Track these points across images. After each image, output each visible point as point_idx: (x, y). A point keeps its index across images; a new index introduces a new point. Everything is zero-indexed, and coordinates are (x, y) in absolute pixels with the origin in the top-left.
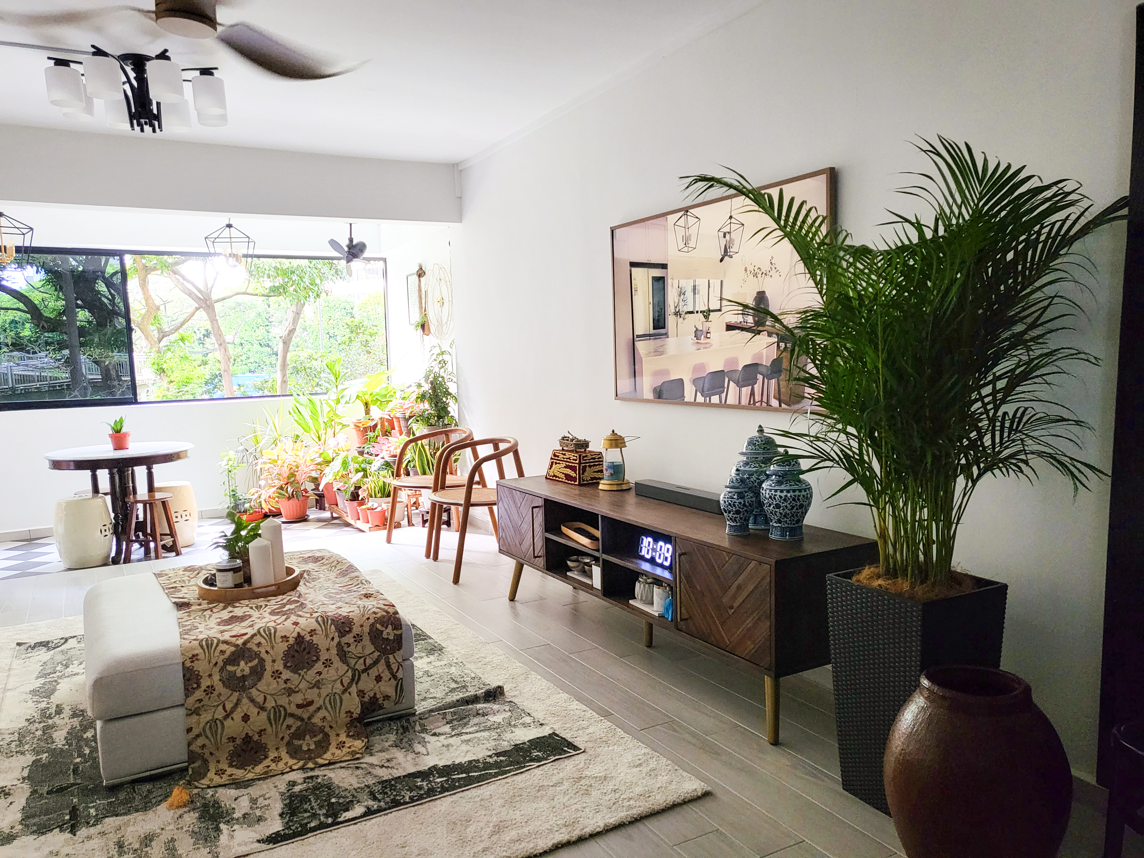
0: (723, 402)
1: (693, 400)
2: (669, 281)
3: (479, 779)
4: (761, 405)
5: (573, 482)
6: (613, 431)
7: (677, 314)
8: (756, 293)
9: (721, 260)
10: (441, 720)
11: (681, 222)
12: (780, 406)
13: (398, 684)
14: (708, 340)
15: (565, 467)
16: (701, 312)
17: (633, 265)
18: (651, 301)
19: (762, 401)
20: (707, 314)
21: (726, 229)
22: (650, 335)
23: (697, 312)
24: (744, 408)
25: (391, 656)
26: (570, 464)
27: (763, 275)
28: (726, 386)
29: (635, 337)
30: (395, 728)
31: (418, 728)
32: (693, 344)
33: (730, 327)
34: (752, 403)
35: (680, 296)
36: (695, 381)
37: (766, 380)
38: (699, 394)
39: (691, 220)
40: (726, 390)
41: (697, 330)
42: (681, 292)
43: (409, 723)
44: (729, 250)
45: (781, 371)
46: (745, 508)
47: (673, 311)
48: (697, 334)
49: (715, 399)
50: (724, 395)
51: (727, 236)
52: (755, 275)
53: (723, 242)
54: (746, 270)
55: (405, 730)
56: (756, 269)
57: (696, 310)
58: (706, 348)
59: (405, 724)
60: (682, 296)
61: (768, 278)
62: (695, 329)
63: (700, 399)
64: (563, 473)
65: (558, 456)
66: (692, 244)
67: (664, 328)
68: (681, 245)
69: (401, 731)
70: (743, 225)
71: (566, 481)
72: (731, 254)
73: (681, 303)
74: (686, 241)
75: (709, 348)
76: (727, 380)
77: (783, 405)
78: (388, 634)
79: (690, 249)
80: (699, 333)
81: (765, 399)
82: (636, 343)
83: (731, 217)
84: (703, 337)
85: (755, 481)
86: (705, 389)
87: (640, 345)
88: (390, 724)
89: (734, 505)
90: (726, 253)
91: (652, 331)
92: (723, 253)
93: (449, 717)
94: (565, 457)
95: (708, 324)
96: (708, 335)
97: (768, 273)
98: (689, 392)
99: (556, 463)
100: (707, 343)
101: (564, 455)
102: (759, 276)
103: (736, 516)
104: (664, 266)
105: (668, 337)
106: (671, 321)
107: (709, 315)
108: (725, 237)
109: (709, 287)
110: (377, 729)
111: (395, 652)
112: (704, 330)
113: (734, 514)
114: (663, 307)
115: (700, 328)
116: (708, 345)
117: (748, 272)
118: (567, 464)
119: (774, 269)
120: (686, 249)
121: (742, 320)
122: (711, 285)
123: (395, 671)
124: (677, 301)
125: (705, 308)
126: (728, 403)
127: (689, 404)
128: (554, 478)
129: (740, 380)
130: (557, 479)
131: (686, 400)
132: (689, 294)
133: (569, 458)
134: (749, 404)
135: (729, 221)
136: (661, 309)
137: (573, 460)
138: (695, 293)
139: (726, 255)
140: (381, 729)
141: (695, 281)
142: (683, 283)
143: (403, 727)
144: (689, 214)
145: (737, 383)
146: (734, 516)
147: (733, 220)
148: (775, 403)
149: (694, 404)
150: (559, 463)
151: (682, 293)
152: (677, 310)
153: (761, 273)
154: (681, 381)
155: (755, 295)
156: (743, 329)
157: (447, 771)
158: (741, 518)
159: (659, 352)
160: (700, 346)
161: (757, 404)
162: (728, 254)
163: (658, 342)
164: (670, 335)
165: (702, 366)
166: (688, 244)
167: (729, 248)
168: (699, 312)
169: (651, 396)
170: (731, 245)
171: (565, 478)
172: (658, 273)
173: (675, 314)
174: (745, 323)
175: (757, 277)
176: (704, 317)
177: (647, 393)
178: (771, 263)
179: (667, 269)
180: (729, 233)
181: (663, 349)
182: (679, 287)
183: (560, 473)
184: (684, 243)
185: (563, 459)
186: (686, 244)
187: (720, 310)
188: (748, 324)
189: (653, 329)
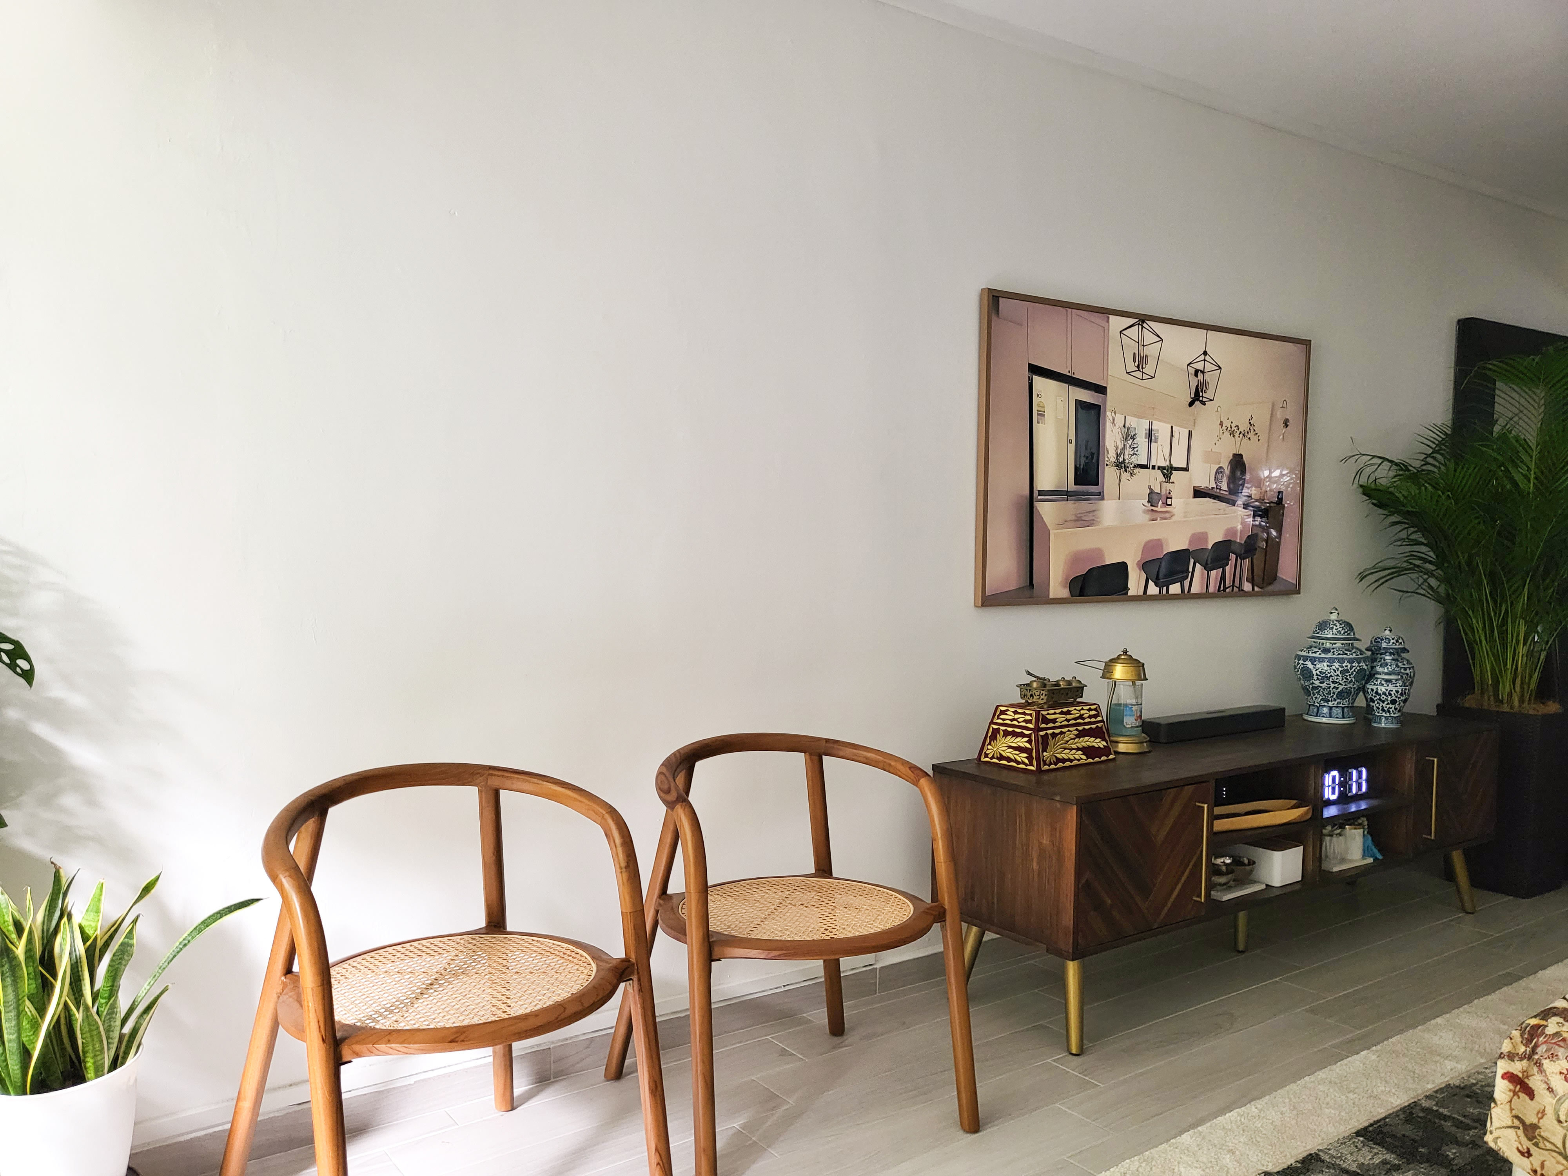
0: (1186, 591)
1: (1141, 593)
2: (1108, 413)
4: (1233, 590)
5: (1104, 758)
7: (1120, 465)
8: (1231, 455)
9: (1191, 404)
11: (1134, 332)
12: (1253, 589)
14: (1168, 509)
15: (1078, 736)
16: (1159, 468)
17: (1035, 370)
18: (1072, 437)
19: (1233, 586)
20: (1168, 471)
21: (1199, 366)
22: (1067, 493)
23: (1154, 467)
24: (1213, 596)
26: (1087, 727)
27: (1241, 435)
28: (1191, 569)
29: (1035, 493)
32: (1145, 512)
33: (1198, 493)
34: (1222, 589)
35: (1126, 439)
36: (1145, 566)
37: (1239, 560)
38: (1151, 584)
39: (1149, 338)
40: (1190, 574)
41: (1152, 492)
42: (1127, 435)
44: (1201, 394)
45: (1256, 549)
47: (1113, 460)
48: (1153, 498)
49: (1175, 589)
50: (1187, 583)
51: (1200, 376)
52: (1232, 433)
53: (1194, 382)
54: (1221, 424)
56: (1233, 425)
57: (1153, 463)
58: (1165, 519)
60: (1130, 442)
61: (1245, 440)
62: (1148, 491)
63: (1153, 589)
64: (1078, 749)
65: (1054, 721)
66: (1149, 369)
67: (1097, 484)
68: (1132, 367)
70: (1220, 368)
71: (1090, 760)
72: (1204, 400)
73: (1127, 451)
74: (1141, 362)
75: (1170, 518)
76: (1192, 561)
77: (1256, 589)
79: (1145, 376)
80: (1155, 497)
81: (1237, 584)
82: (1036, 504)
83: (1205, 353)
84: (1160, 502)
86: (1161, 576)
87: (1046, 510)
90: (1197, 397)
91: (1072, 486)
92: (1193, 396)
94: (1069, 717)
95: (1169, 486)
96: (1169, 501)
97: (1246, 434)
98: (1135, 582)
100: (1166, 512)
101: (1069, 713)
102: (1237, 435)
104: (1100, 390)
105: (1103, 499)
106: (1109, 475)
107: (1171, 474)
108: (1196, 375)
109: (1172, 436)
112: (1163, 493)
114: (1094, 451)
115: (1157, 490)
116: (1167, 515)
117: (1224, 428)
118: (1080, 728)
119: (1252, 431)
120: (1140, 375)
121: (1215, 486)
122: (1176, 434)
124: (1120, 446)
125: (1165, 464)
126: (1192, 591)
127: (1136, 599)
128: (1060, 765)
129: (1209, 562)
130: (1068, 764)
131: (1130, 593)
132: (1141, 441)
133: (1081, 717)
134: (1219, 590)
135: (1202, 357)
136: (1092, 454)
137: (1090, 717)
138: (1150, 441)
139: (1198, 400)
141: (1151, 423)
142: (1132, 422)
144: (1145, 325)
145: (1206, 566)
147: (1207, 358)
148: (1247, 587)
149: (1145, 597)
150: (1062, 733)
151: (1129, 436)
152: (1121, 460)
153: (1238, 432)
154: (1123, 566)
155: (1231, 457)
156: (1215, 497)
159: (1084, 521)
160: (1155, 515)
161: (1227, 590)
162: (1201, 399)
163: (1084, 505)
164: (1106, 496)
165: (1158, 544)
166: (1142, 368)
167: (1202, 392)
168: (1156, 468)
169: (1065, 593)
170: (1204, 388)
171: (1084, 757)
172: (1086, 396)
173: (1117, 466)
174: (1218, 491)
175: (1234, 436)
176: (1164, 475)
177: (1057, 588)
178: (1250, 423)
179: (1106, 394)
180: (1203, 372)
181: (1093, 518)
182: (1124, 426)
183: (1071, 749)
184: (1137, 364)
185: (1066, 723)
186: (1138, 367)
187: (1186, 469)
188: (1221, 492)
189: (1075, 485)
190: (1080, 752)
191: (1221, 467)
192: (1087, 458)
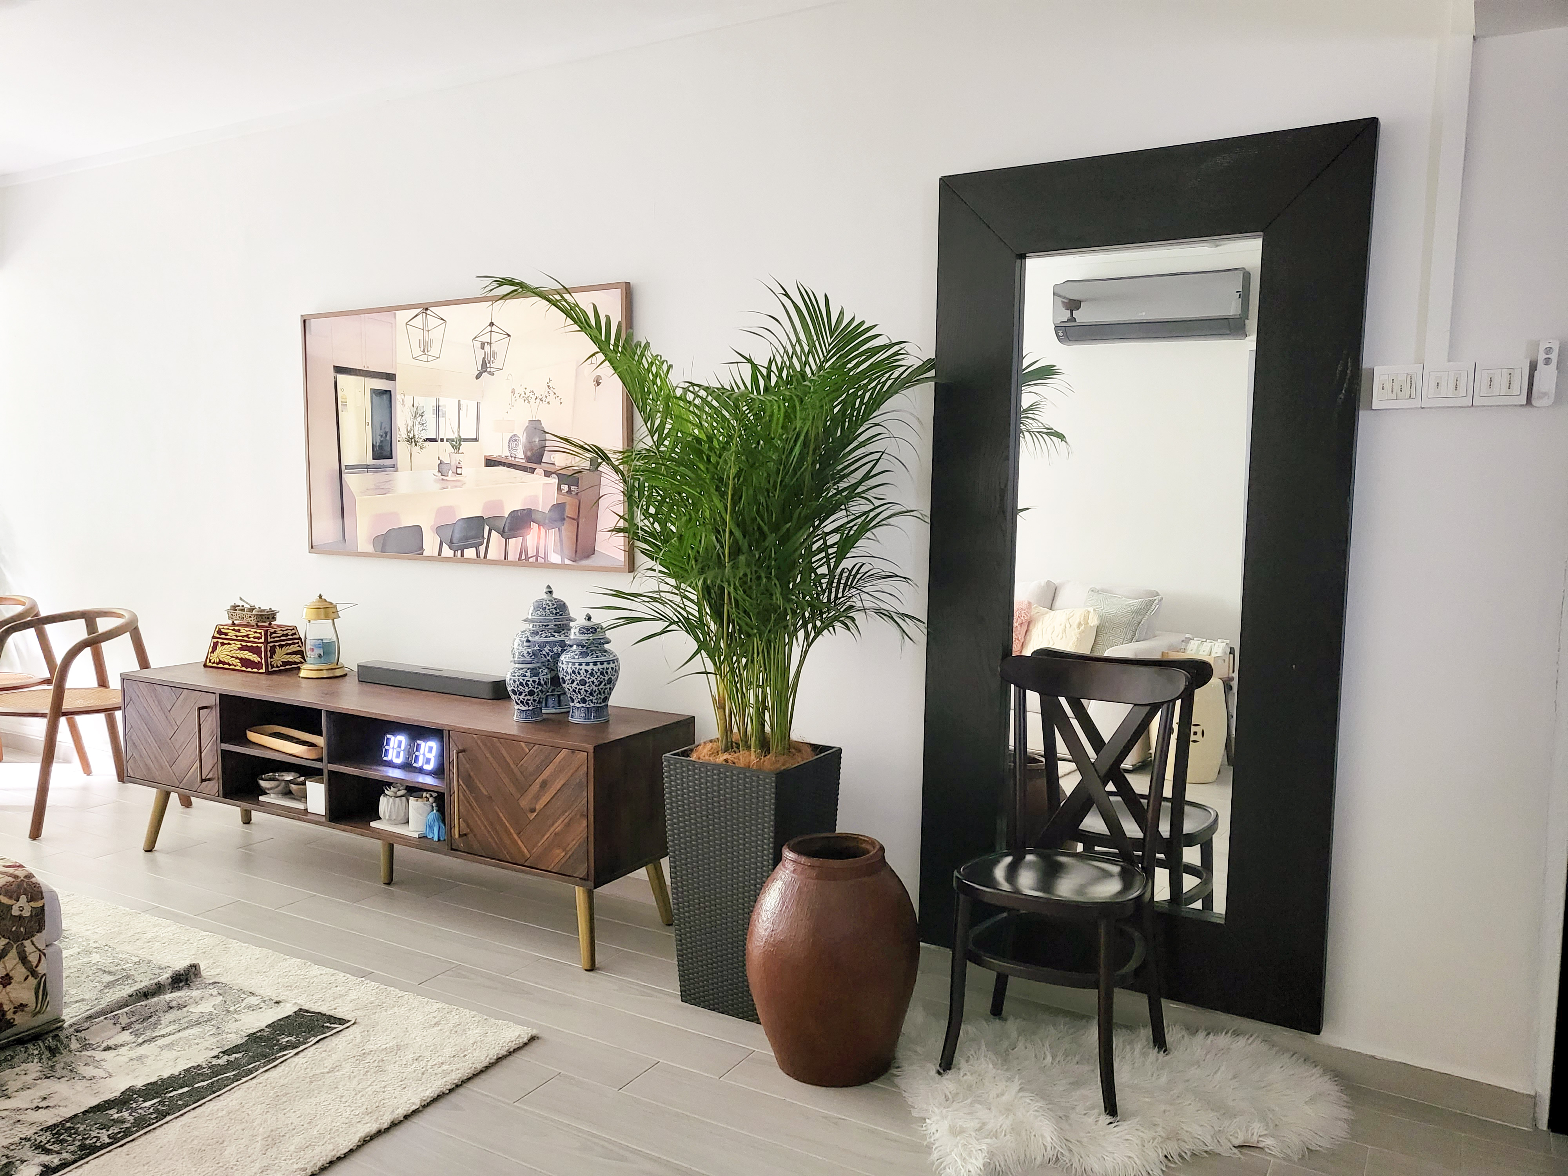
0: (482, 556)
1: (436, 554)
2: (398, 397)
3: (213, 1089)
4: (537, 560)
5: (255, 670)
6: (320, 597)
7: (411, 440)
8: (527, 422)
9: (478, 377)
10: (111, 1026)
11: (418, 321)
12: (563, 562)
13: (39, 984)
14: (459, 478)
15: (240, 649)
16: (447, 440)
17: (339, 370)
18: (369, 421)
19: (537, 556)
20: (457, 444)
21: (486, 338)
22: (368, 467)
23: (442, 440)
24: (513, 564)
25: (27, 943)
26: (249, 644)
27: (538, 400)
28: (486, 536)
29: (343, 468)
30: (36, 1052)
31: (74, 1045)
32: (435, 481)
33: (490, 462)
34: (523, 557)
35: (415, 417)
36: (439, 530)
37: (543, 530)
38: (445, 546)
39: (433, 322)
40: (485, 541)
41: (441, 463)
42: (416, 413)
43: (59, 1041)
44: (488, 365)
45: (564, 519)
46: (540, 688)
47: (405, 436)
48: (442, 468)
49: (470, 553)
50: (482, 549)
51: (487, 347)
52: (527, 400)
53: (481, 354)
54: (513, 392)
55: (53, 1052)
56: (527, 391)
57: (441, 437)
58: (456, 487)
59: (53, 1043)
60: (419, 419)
61: (544, 405)
62: (439, 462)
63: (447, 552)
64: (237, 658)
65: (226, 634)
66: (433, 351)
67: (390, 457)
68: (417, 352)
69: (47, 1054)
70: (509, 336)
71: (244, 669)
72: (492, 370)
73: (417, 427)
74: (425, 347)
75: (460, 487)
76: (487, 528)
77: (567, 561)
78: (21, 909)
79: (430, 358)
80: (444, 467)
81: (541, 554)
82: (343, 475)
83: (492, 324)
84: (450, 472)
85: (548, 654)
86: (455, 540)
87: (350, 479)
88: (27, 1048)
89: (527, 685)
90: (485, 368)
91: (371, 461)
92: (480, 368)
93: (124, 1021)
94: (238, 634)
95: (458, 457)
96: (459, 471)
97: (544, 399)
98: (431, 543)
99: (223, 644)
100: (457, 481)
101: (239, 631)
102: (532, 401)
103: (529, 697)
104: (391, 377)
105: (397, 471)
106: (401, 449)
107: (460, 445)
108: (483, 348)
109: (460, 409)
110: (6, 1060)
111: (33, 936)
112: (453, 463)
113: (526, 695)
114: (388, 430)
115: (446, 461)
116: (458, 484)
117: (517, 395)
118: (244, 644)
119: (552, 394)
120: (424, 358)
121: (509, 454)
122: (463, 407)
123: (34, 964)
124: (410, 424)
125: (454, 436)
126: (488, 557)
127: (430, 559)
128: (221, 665)
129: (506, 529)
130: (226, 666)
131: (426, 554)
132: (430, 417)
133: (247, 636)
134: (520, 559)
135: (489, 329)
136: (386, 433)
137: (254, 638)
138: (438, 416)
139: (485, 371)
140: (13, 1058)
141: (438, 400)
142: (420, 401)
143: (49, 1048)
144: (428, 312)
145: (502, 533)
146: (526, 698)
147: (494, 328)
148: (556, 558)
149: (439, 559)
150: (229, 644)
151: (418, 414)
152: (411, 436)
153: (534, 398)
154: (418, 529)
155: (527, 424)
156: (510, 466)
157: (153, 1090)
158: (534, 701)
159: (383, 490)
160: (446, 484)
161: (530, 560)
162: (488, 370)
163: (381, 476)
164: (399, 469)
165: (450, 510)
166: (428, 351)
167: (489, 363)
168: (445, 440)
169: (370, 549)
170: (492, 359)
171: (240, 665)
172: (381, 384)
173: (408, 441)
174: (513, 459)
175: (529, 402)
176: (453, 447)
177: (364, 544)
178: (548, 386)
179: (395, 380)
180: (490, 343)
181: (389, 487)
182: (413, 406)
183: (232, 657)
184: (422, 349)
185: (235, 638)
186: (424, 351)
187: (476, 440)
188: (517, 460)
189: (373, 459)
190: (238, 661)
191: (515, 435)
192: (382, 436)
